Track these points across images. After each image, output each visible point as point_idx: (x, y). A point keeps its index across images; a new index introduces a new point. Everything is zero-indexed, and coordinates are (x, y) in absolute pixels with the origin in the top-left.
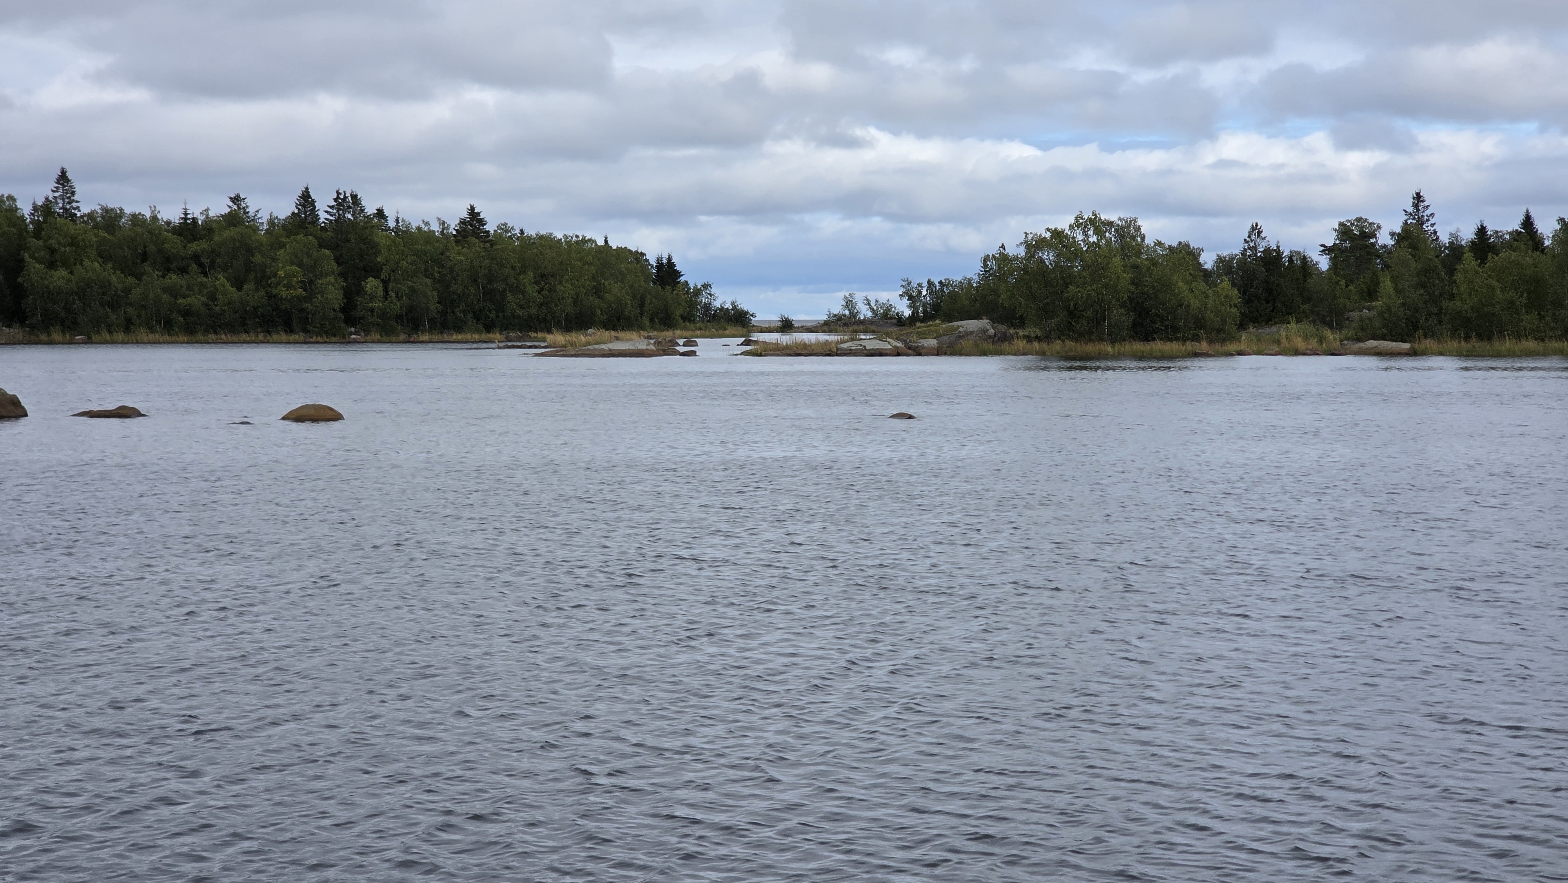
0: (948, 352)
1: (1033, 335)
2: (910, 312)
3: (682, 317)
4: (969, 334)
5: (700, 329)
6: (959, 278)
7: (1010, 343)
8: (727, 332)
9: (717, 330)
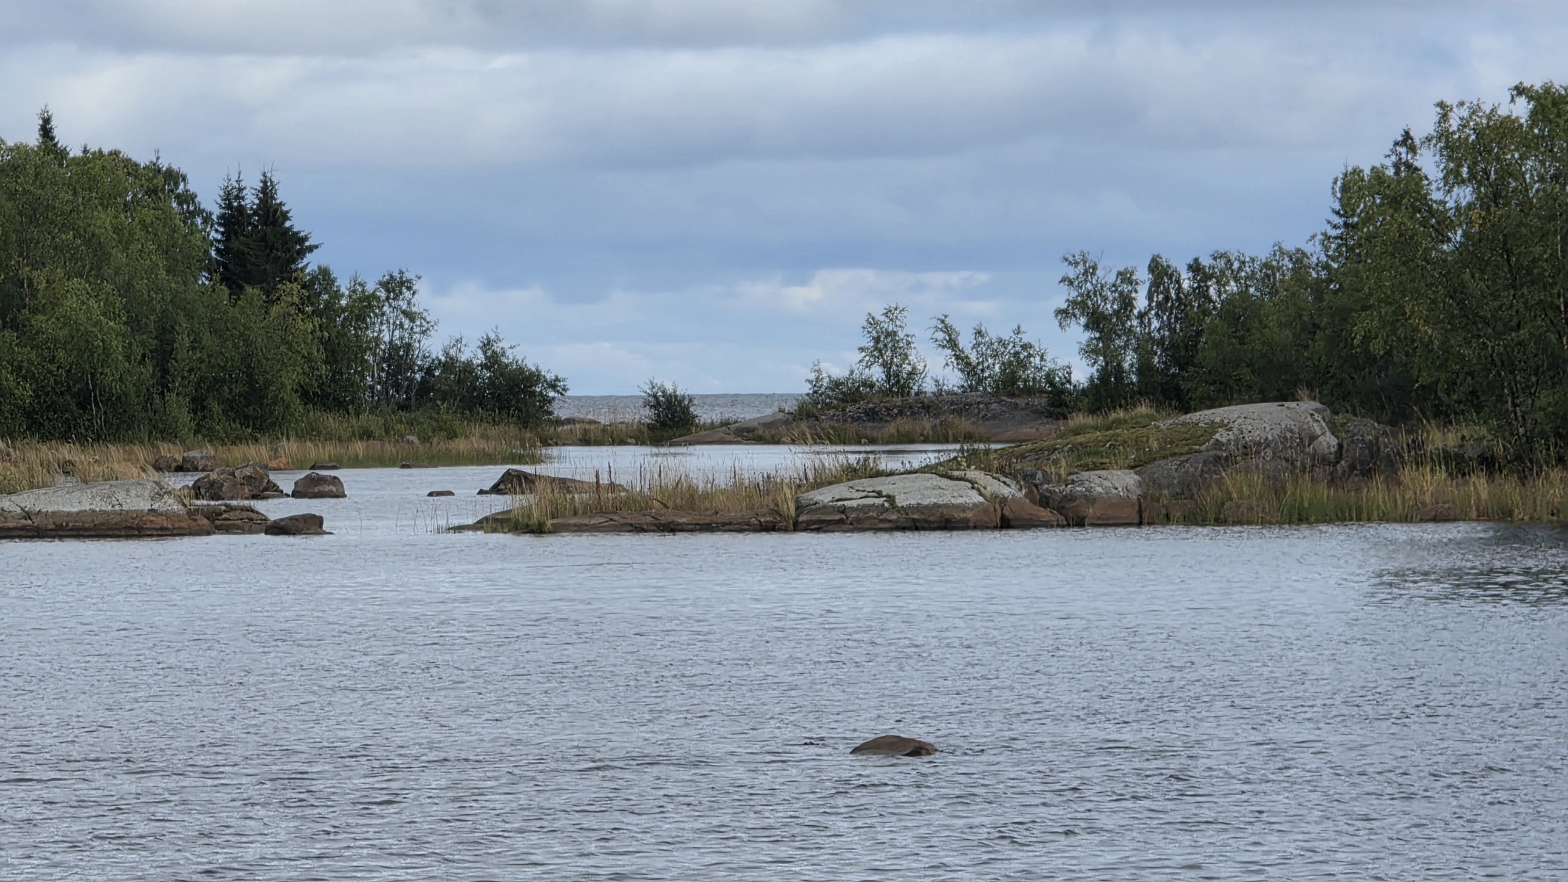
0: (1177, 513)
1: (1471, 452)
2: (1093, 371)
3: (306, 395)
4: (1248, 450)
5: (366, 435)
6: (1262, 253)
7: (1392, 479)
8: (461, 445)
9: (425, 439)
